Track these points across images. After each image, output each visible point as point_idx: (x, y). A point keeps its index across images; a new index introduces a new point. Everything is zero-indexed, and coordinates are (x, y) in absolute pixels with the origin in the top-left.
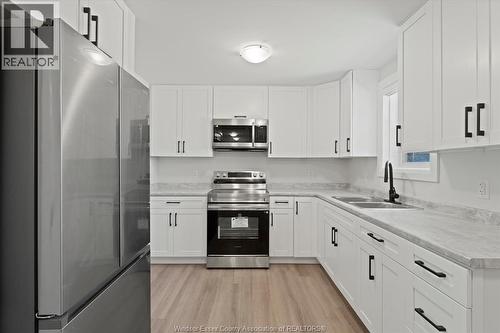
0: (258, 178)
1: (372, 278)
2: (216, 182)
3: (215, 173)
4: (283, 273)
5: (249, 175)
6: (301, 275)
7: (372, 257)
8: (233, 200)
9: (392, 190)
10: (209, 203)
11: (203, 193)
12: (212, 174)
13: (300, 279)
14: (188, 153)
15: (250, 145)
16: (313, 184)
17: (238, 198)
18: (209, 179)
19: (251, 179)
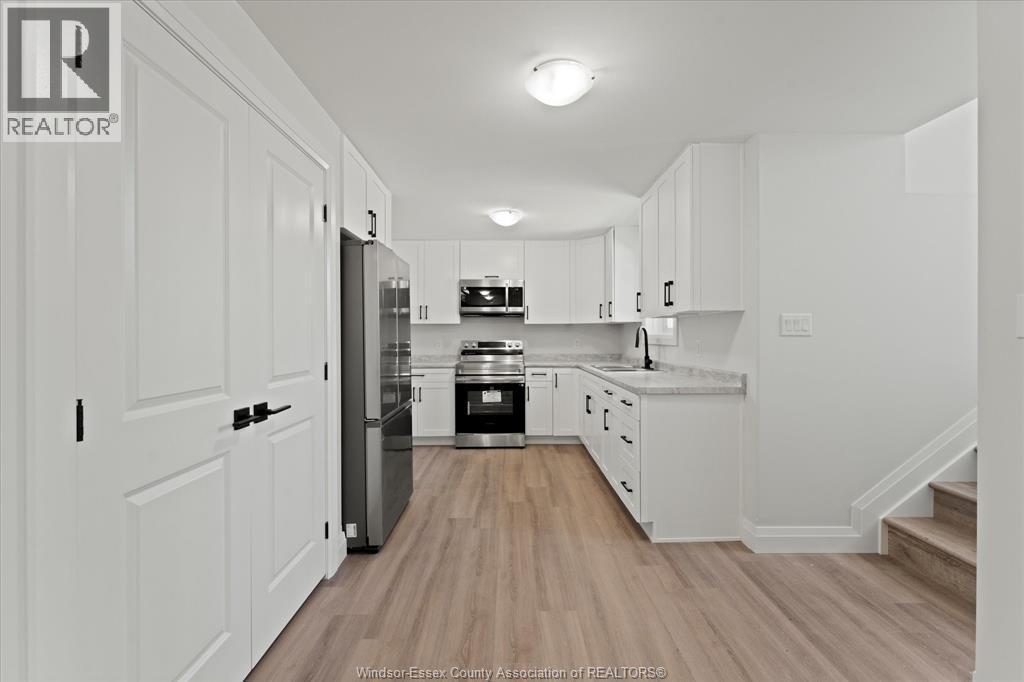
0: (514, 348)
1: (606, 429)
2: (465, 353)
3: (463, 342)
4: (540, 451)
5: (503, 345)
6: (559, 452)
7: (606, 411)
8: (485, 372)
9: (647, 357)
10: (457, 375)
11: (450, 365)
12: (459, 342)
13: (557, 455)
14: (432, 320)
15: (503, 309)
16: (580, 356)
17: (490, 369)
18: (455, 350)
19: (507, 349)
